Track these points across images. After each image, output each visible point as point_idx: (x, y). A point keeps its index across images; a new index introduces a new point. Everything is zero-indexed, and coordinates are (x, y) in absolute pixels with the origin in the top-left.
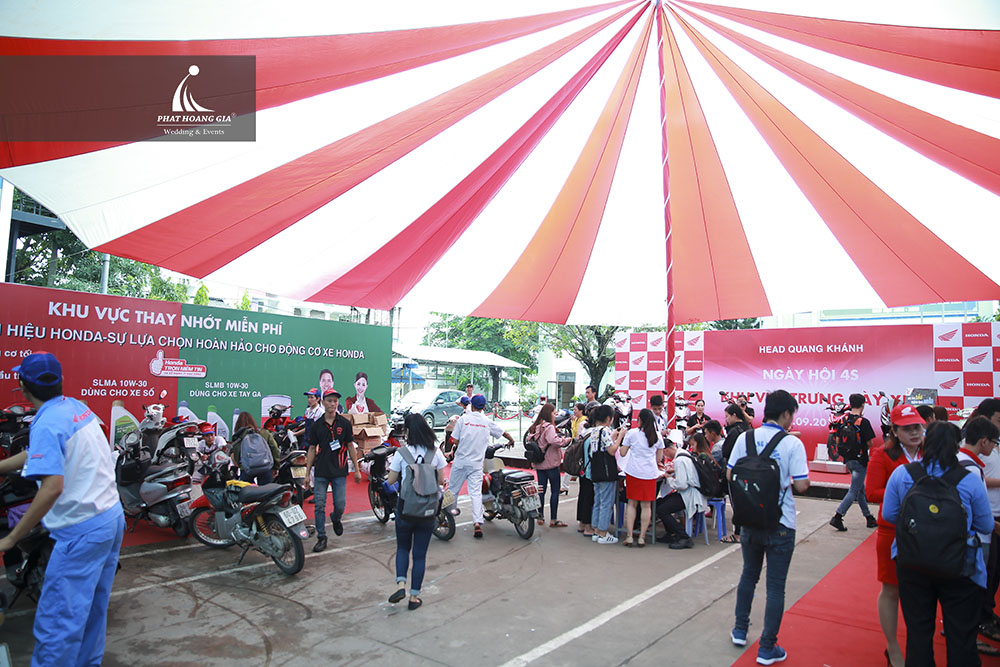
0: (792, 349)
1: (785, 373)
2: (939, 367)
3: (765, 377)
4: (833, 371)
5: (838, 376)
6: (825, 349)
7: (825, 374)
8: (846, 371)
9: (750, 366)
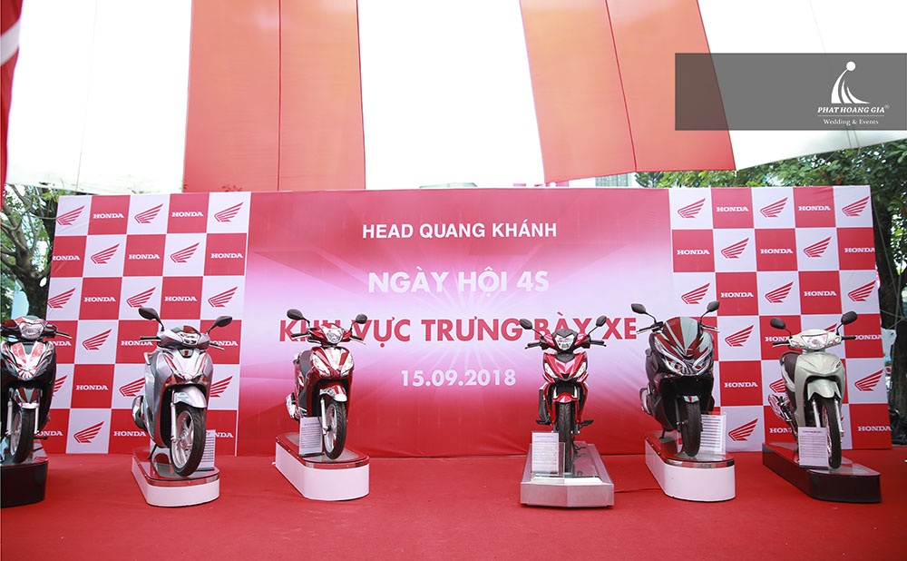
0: (426, 230)
1: (412, 279)
2: (682, 265)
3: (371, 289)
4: (504, 274)
5: (512, 283)
6: (489, 230)
7: (488, 280)
8: (527, 274)
9: (342, 265)
